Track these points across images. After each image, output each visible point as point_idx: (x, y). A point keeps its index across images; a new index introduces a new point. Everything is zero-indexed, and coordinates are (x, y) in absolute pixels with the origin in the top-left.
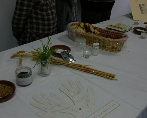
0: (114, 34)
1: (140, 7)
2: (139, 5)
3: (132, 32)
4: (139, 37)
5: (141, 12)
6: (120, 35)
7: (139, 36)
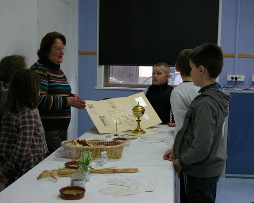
2: (99, 117)
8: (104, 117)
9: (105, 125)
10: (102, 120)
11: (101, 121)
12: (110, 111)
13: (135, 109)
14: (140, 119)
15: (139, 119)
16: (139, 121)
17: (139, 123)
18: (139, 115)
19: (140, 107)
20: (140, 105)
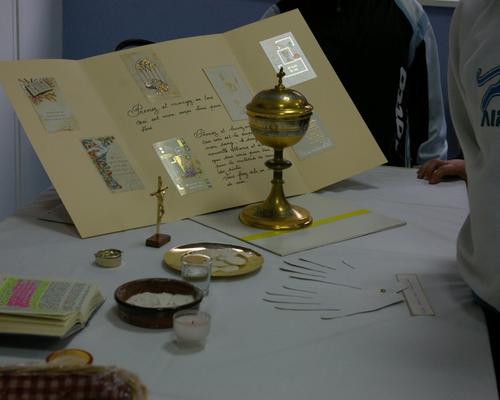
0: (41, 384)
1: (92, 154)
2: (84, 143)
3: (109, 317)
4: (167, 347)
5: (108, 182)
6: (81, 383)
7: (164, 336)
8: (107, 141)
9: (112, 184)
10: (100, 162)
11: (92, 167)
12: (138, 110)
13: (264, 105)
14: (287, 155)
15: (279, 154)
16: (278, 165)
17: (278, 176)
18: (279, 139)
19: (286, 99)
20: (287, 83)
